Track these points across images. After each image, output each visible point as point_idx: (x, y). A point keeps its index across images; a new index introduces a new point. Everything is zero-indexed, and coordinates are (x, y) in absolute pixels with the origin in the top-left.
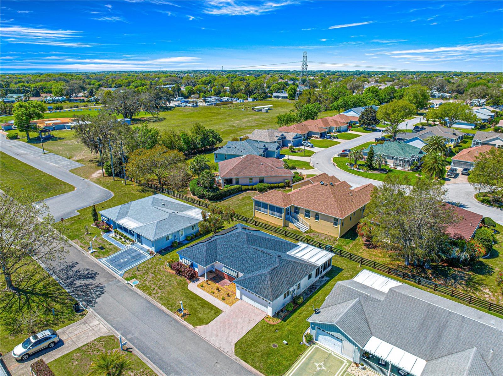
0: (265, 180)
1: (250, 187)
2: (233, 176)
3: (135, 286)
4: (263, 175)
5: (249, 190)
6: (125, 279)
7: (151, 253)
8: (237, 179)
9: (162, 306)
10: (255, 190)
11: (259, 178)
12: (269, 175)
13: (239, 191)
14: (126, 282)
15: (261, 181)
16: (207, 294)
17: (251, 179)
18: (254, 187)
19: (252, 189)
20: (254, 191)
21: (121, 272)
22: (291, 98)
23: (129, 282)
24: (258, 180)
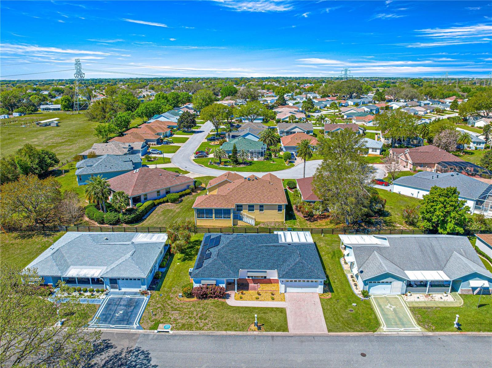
0: (171, 190)
1: (161, 200)
2: (140, 192)
3: (171, 330)
4: (169, 185)
5: (161, 203)
6: (150, 330)
7: (144, 293)
8: (146, 195)
9: (228, 332)
10: (167, 201)
11: (166, 189)
12: (174, 185)
13: (153, 207)
14: (156, 331)
15: (168, 192)
16: (254, 302)
17: (158, 192)
18: (165, 199)
19: (164, 202)
20: (166, 204)
21: (135, 326)
22: (66, 109)
23: (158, 330)
24: (164, 192)
